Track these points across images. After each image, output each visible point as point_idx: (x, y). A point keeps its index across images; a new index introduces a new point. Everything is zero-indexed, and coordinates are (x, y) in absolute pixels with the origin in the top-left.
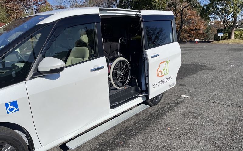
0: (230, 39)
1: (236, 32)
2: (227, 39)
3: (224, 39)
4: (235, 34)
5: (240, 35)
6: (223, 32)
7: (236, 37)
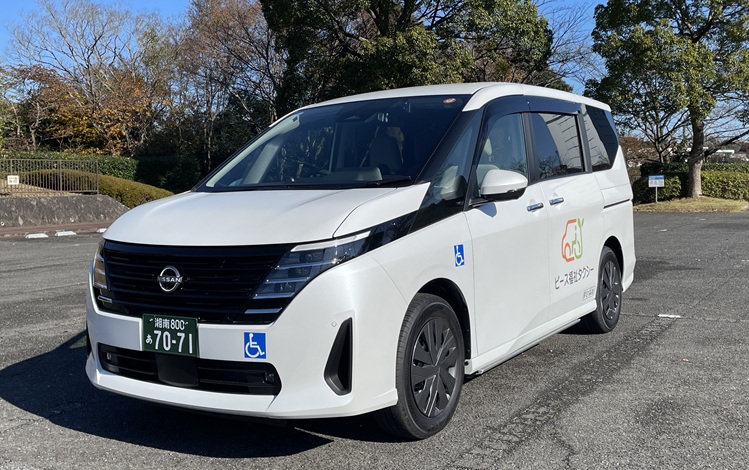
0: (691, 196)
1: (707, 174)
2: (680, 197)
3: (670, 198)
4: (703, 179)
5: (723, 182)
6: (661, 174)
7: (708, 191)
